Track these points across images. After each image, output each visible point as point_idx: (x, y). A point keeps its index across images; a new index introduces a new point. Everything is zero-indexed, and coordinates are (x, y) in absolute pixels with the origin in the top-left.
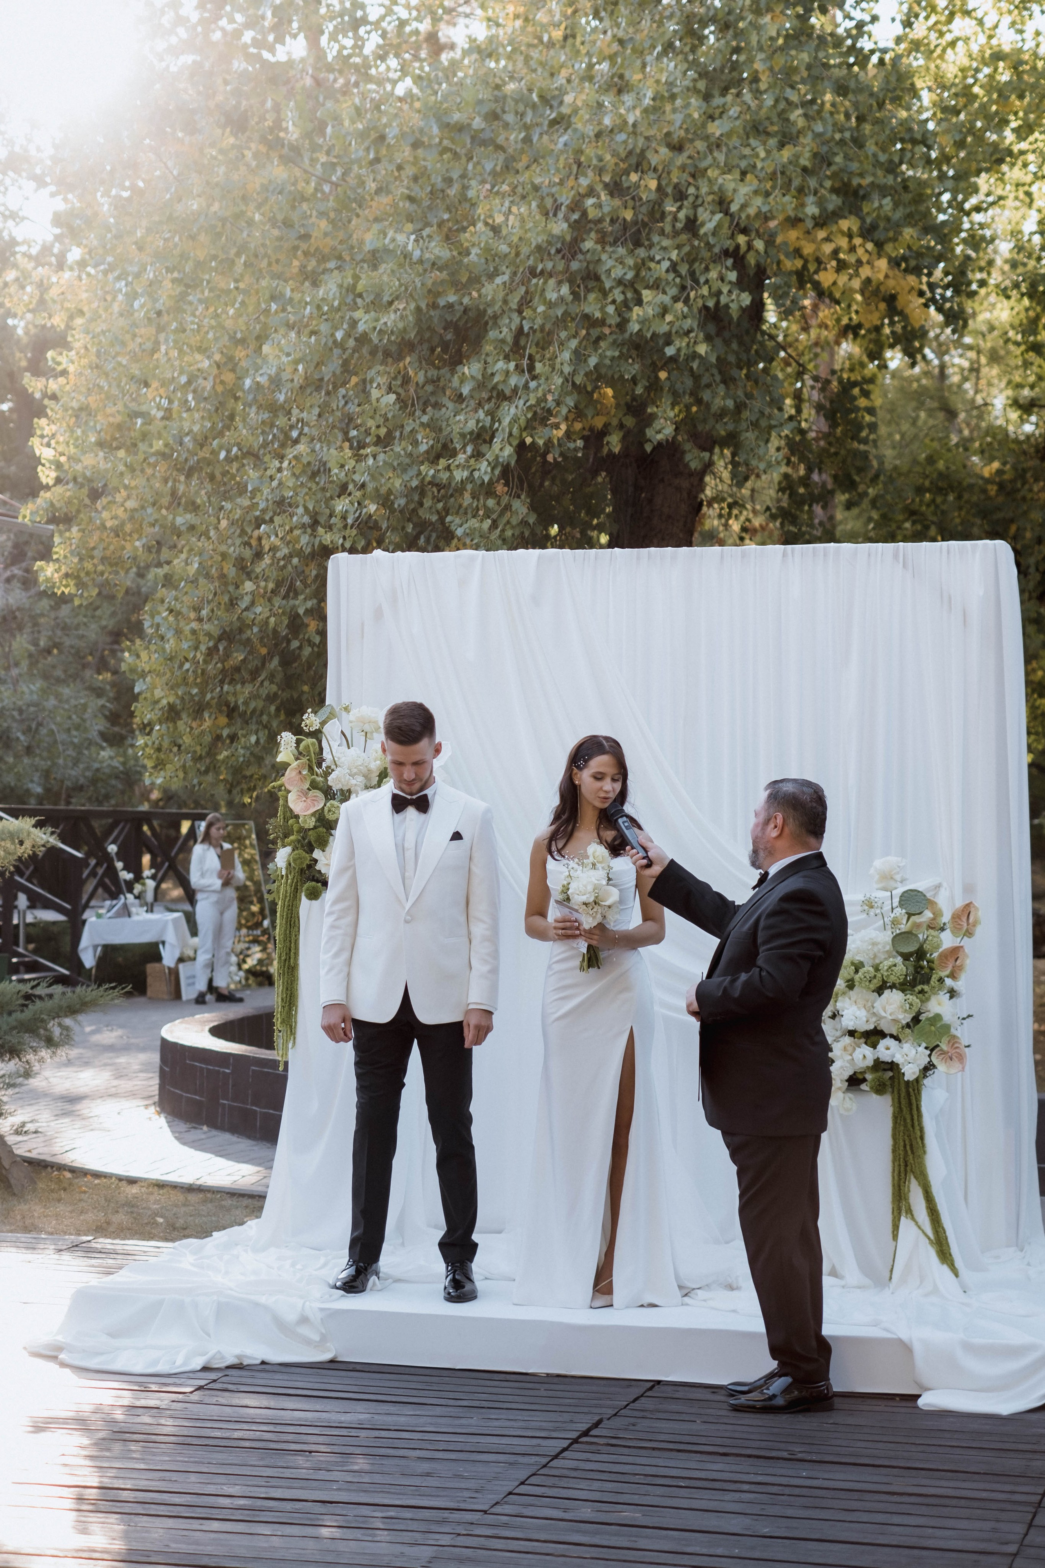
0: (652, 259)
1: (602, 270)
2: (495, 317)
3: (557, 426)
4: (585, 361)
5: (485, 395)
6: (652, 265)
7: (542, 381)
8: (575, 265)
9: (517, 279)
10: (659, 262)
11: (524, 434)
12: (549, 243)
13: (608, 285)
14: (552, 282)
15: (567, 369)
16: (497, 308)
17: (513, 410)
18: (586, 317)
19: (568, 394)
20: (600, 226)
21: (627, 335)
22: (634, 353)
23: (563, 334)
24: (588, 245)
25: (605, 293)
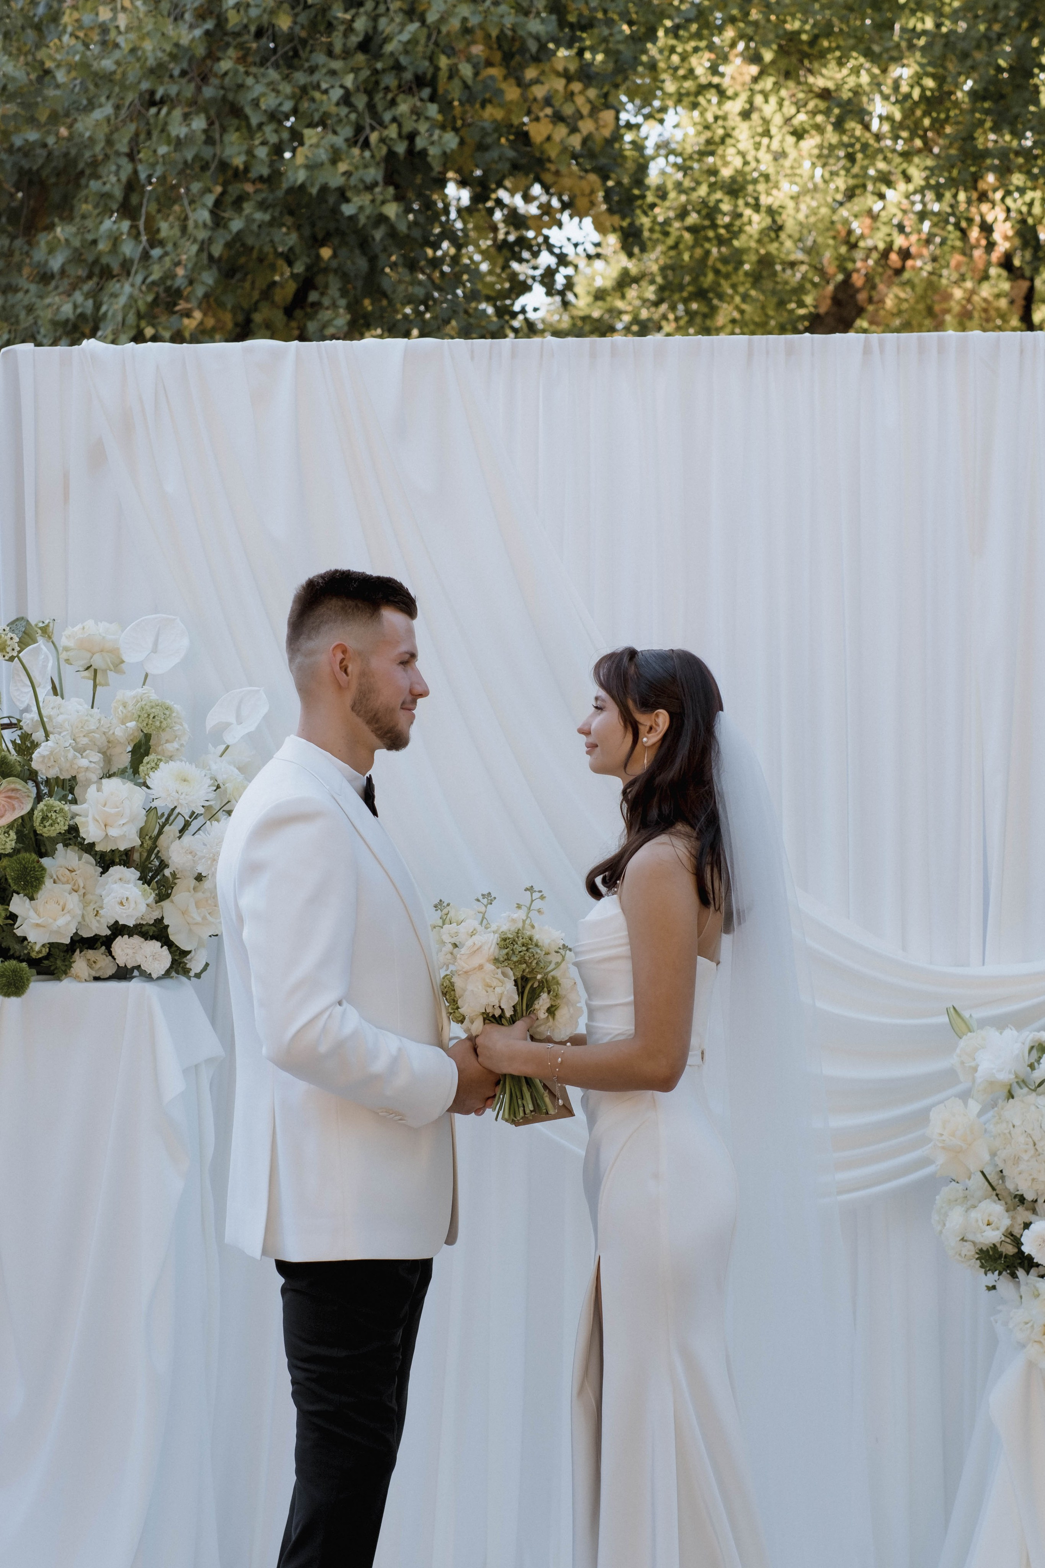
0: (317, 87)
1: (244, 99)
2: (94, 164)
3: (188, 314)
4: (226, 227)
5: (82, 272)
6: (317, 95)
7: (169, 247)
8: (208, 92)
9: (123, 113)
10: (326, 92)
11: (143, 324)
12: (173, 57)
13: (254, 121)
14: (177, 113)
15: (202, 235)
16: (98, 149)
17: (127, 289)
18: (224, 166)
19: (203, 268)
20: (239, 40)
21: (280, 193)
22: (289, 220)
23: (196, 187)
24: (225, 65)
25: (250, 132)
